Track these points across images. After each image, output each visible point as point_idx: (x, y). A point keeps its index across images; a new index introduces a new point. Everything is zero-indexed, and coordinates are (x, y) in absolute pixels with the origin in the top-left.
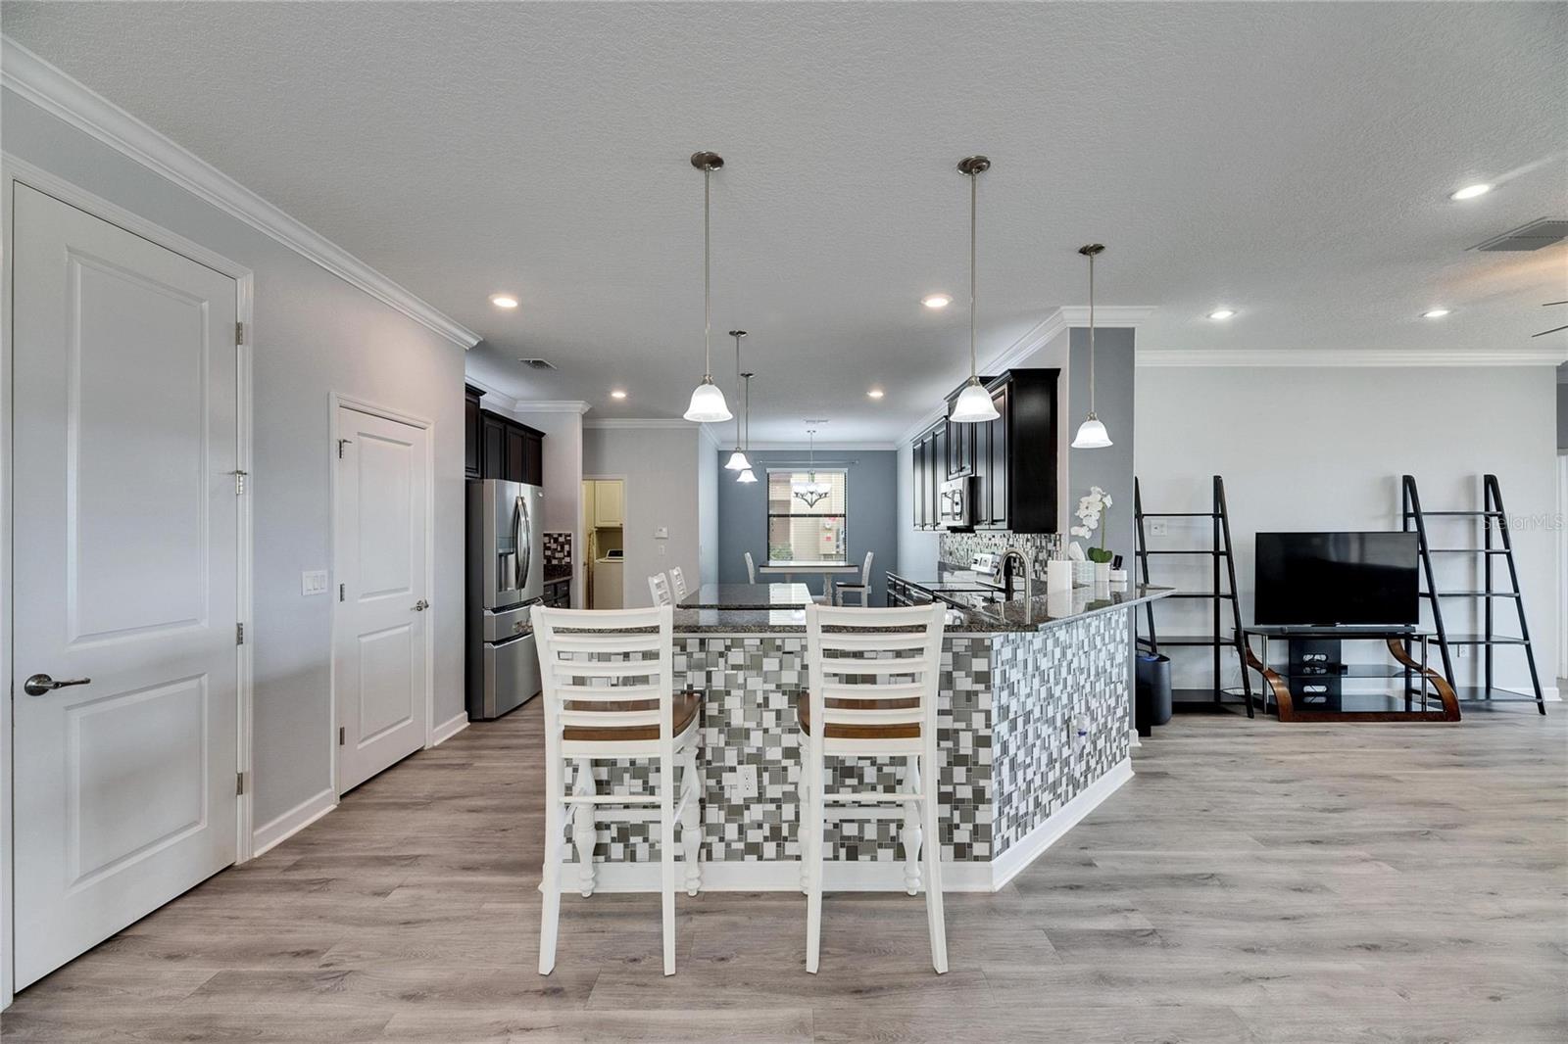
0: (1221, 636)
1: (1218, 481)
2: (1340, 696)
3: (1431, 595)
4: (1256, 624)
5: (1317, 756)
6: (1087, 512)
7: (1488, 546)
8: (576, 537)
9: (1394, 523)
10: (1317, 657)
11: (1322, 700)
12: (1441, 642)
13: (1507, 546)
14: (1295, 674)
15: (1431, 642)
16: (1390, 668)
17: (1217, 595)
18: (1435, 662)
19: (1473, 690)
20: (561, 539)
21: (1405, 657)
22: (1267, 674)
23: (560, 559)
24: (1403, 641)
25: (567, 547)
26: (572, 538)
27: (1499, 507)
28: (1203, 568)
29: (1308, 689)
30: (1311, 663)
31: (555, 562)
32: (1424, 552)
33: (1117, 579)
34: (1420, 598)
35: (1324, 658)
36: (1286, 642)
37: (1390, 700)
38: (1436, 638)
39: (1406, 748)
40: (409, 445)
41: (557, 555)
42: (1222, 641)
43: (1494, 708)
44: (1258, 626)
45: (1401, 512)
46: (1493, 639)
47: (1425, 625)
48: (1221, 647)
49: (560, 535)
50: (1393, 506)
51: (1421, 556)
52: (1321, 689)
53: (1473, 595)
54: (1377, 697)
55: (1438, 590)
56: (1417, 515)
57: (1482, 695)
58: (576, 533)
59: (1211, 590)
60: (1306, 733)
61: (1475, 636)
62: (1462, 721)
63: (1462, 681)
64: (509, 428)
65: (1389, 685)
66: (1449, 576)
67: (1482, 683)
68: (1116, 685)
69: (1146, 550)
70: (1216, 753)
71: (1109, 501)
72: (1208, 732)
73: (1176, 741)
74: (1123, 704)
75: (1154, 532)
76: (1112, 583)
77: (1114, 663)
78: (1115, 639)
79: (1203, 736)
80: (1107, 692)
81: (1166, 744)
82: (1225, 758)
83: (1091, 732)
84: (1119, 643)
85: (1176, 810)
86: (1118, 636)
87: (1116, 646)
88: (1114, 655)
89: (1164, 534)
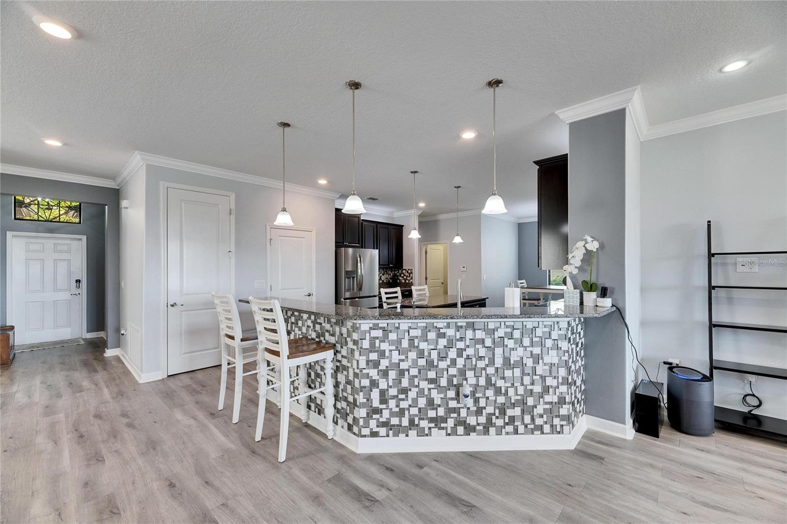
8: (414, 270)
20: (409, 271)
23: (409, 280)
25: (411, 275)
26: (413, 271)
31: (407, 281)
33: (601, 304)
40: (304, 238)
41: (408, 278)
49: (409, 269)
58: (414, 269)
64: (379, 225)
68: (543, 378)
69: (712, 285)
70: (695, 467)
71: (593, 246)
72: (737, 454)
73: (680, 449)
74: (557, 394)
75: (740, 269)
76: (597, 308)
77: (541, 361)
78: (542, 345)
79: (722, 455)
80: (527, 380)
81: (659, 447)
82: (696, 473)
83: (495, 401)
84: (550, 349)
85: (547, 475)
86: (549, 343)
87: (545, 350)
88: (540, 356)
89: (753, 271)
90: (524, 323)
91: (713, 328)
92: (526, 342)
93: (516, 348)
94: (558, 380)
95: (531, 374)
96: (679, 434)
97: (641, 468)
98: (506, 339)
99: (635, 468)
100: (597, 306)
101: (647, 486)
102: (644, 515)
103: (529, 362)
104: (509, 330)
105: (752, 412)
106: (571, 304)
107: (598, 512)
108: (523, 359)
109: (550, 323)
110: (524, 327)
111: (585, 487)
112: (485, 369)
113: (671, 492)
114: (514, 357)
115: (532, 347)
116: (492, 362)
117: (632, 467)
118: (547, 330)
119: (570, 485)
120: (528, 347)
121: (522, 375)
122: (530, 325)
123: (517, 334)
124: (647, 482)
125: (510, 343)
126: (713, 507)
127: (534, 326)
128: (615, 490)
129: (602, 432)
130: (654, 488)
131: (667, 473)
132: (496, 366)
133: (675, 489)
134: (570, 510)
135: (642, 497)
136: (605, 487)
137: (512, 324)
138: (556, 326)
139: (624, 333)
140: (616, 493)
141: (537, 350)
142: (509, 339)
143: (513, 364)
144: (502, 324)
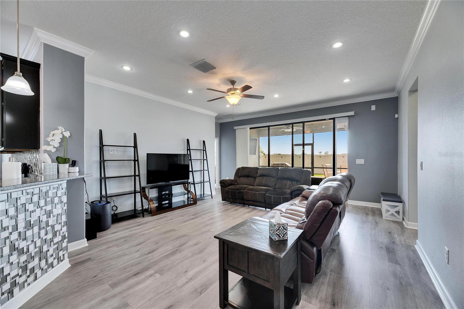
0: (136, 190)
1: (135, 135)
2: (172, 203)
3: (192, 171)
4: (147, 184)
5: (157, 228)
6: (52, 138)
7: (203, 158)
9: (185, 152)
10: (166, 192)
11: (167, 205)
12: (194, 184)
13: (207, 158)
14: (160, 199)
15: (192, 184)
16: (184, 192)
17: (135, 176)
18: (192, 190)
19: (201, 195)
21: (187, 189)
22: (150, 200)
24: (187, 184)
27: (205, 149)
28: (131, 166)
29: (164, 203)
30: (165, 194)
32: (191, 160)
33: (73, 171)
34: (190, 172)
35: (168, 192)
36: (157, 189)
37: (184, 201)
38: (193, 183)
39: (183, 216)
42: (136, 192)
43: (205, 199)
44: (148, 185)
45: (187, 149)
46: (205, 181)
47: (191, 180)
48: (136, 194)
50: (185, 148)
51: (190, 161)
52: (167, 202)
53: (201, 171)
54: (181, 201)
55: (194, 170)
56: (190, 150)
57: (202, 196)
59: (133, 174)
60: (158, 219)
61: (201, 181)
62: (197, 204)
63: (198, 193)
65: (184, 197)
66: (196, 166)
67: (203, 193)
68: (53, 227)
69: (105, 160)
70: (121, 238)
71: (67, 134)
72: (124, 228)
73: (108, 237)
74: (61, 234)
75: (110, 153)
76: (69, 174)
77: (51, 215)
78: (52, 202)
79: (121, 231)
80: (43, 232)
81: (102, 240)
82: (123, 240)
83: (18, 262)
84: (57, 204)
85: (78, 283)
86: (56, 200)
87: (54, 205)
88: (51, 211)
89: (115, 153)
90: (41, 189)
91: (106, 179)
92: (42, 202)
93: (35, 210)
94: (61, 225)
95: (45, 227)
96: (102, 232)
97: (108, 250)
98: (27, 205)
99: (106, 252)
100: (69, 172)
101: (118, 253)
102: (131, 260)
103: (44, 218)
104: (29, 196)
105: (115, 213)
106: (51, 173)
107: (119, 273)
108: (40, 217)
109: (57, 186)
110: (41, 191)
111: (102, 271)
112: (8, 237)
113: (126, 249)
114: (34, 218)
115: (46, 206)
116: (16, 228)
117: (104, 252)
118: (55, 191)
119: (95, 276)
120: (43, 206)
121: (39, 231)
122: (44, 190)
123: (35, 198)
124: (116, 253)
125: (30, 207)
126: (140, 244)
127: (47, 190)
128: (112, 263)
129: (71, 251)
130: (121, 252)
131: (117, 246)
132: (19, 231)
133: (126, 248)
134: (110, 282)
135: (122, 257)
136: (107, 265)
137: (32, 190)
138: (60, 187)
139: (84, 185)
140: (114, 263)
141: (49, 208)
142: (29, 204)
143: (33, 224)
144: (24, 192)
